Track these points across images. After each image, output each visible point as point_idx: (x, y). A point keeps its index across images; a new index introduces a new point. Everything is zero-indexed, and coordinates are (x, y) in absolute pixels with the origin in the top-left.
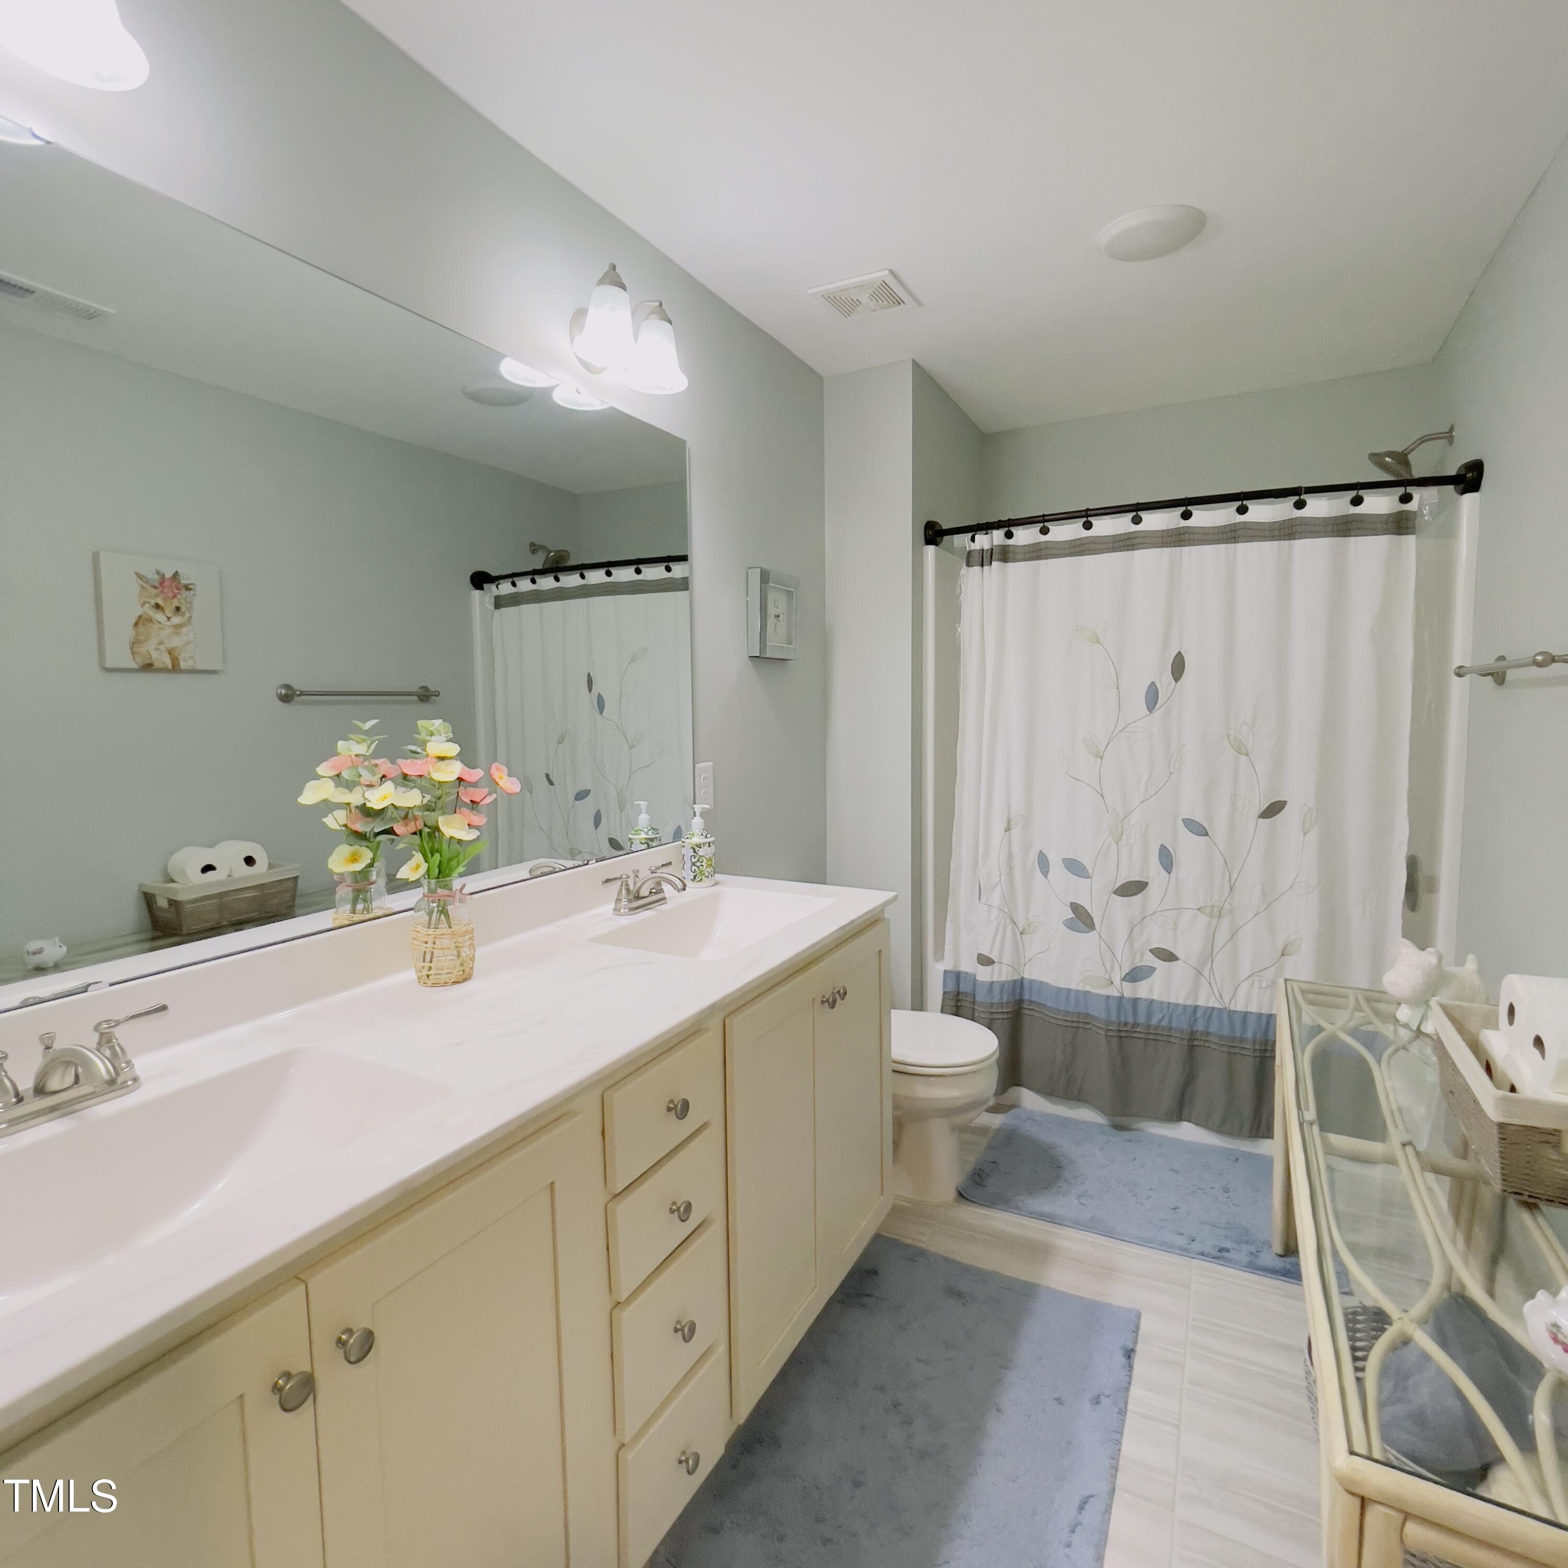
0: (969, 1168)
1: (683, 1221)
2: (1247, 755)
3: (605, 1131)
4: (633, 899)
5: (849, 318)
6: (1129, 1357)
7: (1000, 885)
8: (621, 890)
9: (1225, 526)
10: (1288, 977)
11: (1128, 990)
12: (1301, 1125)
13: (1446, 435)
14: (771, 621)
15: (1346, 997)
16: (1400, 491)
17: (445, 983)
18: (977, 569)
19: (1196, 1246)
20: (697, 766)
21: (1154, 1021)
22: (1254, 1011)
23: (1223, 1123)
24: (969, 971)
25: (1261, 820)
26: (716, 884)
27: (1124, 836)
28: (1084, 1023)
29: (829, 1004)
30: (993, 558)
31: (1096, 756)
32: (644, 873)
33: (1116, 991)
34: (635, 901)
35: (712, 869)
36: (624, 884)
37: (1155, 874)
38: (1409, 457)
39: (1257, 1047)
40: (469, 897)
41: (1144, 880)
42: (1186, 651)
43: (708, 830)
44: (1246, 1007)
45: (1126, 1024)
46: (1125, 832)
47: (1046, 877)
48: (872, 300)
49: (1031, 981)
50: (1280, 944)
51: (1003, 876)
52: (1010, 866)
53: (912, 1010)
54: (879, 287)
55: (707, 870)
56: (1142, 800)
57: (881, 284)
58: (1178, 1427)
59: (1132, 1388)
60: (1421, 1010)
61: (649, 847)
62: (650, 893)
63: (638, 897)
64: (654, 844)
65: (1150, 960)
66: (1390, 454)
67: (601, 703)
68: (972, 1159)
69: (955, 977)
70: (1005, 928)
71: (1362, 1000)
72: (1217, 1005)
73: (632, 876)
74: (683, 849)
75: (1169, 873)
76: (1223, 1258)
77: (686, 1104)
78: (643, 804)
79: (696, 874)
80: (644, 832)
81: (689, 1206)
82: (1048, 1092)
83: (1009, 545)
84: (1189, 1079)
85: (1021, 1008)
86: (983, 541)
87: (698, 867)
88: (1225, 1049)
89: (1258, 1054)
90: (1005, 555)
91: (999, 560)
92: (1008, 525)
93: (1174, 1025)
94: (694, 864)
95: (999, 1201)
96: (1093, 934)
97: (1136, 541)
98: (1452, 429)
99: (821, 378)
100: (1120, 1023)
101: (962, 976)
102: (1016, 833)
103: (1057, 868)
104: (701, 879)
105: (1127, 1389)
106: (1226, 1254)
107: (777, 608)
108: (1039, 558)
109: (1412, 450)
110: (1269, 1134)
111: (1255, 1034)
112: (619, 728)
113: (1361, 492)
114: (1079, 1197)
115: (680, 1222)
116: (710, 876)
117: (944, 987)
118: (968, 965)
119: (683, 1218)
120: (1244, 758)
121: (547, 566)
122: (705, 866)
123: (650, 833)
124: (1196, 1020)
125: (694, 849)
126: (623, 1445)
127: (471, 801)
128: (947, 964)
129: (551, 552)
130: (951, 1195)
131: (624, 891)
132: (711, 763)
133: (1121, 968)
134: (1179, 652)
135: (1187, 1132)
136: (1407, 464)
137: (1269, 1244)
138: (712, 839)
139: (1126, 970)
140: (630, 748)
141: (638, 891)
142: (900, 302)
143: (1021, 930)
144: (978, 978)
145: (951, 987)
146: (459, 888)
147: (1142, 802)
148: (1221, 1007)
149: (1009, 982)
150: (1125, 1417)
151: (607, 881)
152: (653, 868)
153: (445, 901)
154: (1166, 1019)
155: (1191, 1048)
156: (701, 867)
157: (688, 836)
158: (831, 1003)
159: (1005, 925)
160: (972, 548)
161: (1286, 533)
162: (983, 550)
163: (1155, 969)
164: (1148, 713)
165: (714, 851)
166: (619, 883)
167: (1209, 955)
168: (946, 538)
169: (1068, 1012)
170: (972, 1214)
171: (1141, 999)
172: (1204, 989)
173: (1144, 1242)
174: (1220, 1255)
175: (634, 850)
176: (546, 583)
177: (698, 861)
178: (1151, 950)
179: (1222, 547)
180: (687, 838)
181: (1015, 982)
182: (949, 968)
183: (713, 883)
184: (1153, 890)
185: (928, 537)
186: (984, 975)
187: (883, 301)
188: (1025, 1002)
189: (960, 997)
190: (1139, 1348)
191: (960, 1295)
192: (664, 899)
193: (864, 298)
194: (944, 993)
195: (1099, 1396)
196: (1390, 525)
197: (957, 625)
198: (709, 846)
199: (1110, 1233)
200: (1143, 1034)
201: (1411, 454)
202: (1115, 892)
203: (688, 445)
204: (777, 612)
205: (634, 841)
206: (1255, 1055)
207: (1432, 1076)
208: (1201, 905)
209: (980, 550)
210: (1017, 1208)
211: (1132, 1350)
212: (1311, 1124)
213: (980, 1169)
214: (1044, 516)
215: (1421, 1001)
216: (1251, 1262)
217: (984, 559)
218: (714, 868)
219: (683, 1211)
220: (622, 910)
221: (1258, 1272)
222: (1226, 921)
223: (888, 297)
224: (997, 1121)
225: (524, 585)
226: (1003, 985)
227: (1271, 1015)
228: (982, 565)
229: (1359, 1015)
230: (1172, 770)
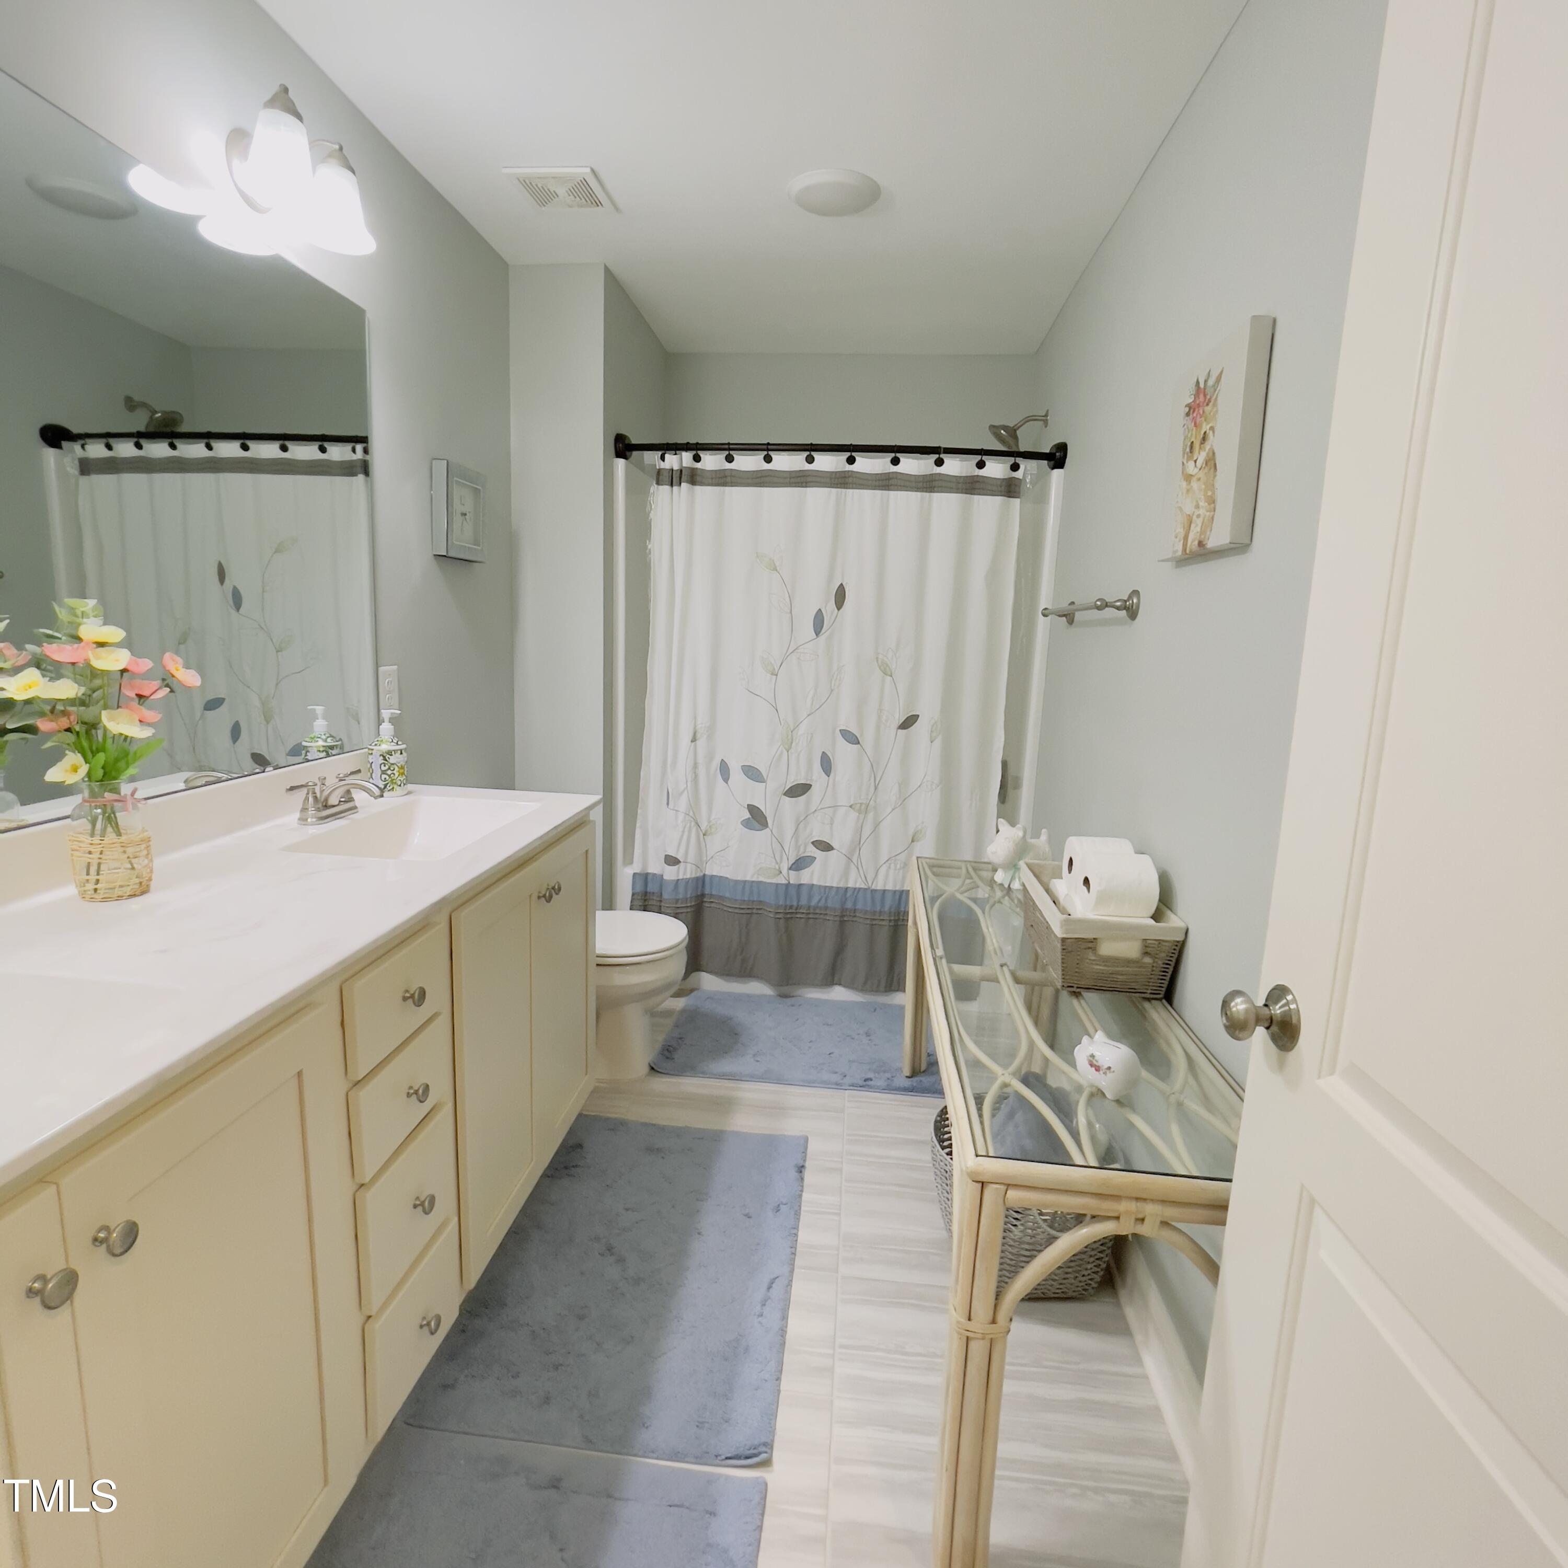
0: (658, 1046)
1: (421, 1102)
2: (891, 676)
3: (345, 1022)
4: (322, 808)
5: (543, 208)
6: (801, 1172)
7: (686, 792)
8: (307, 799)
9: (881, 474)
10: (918, 856)
11: (794, 877)
12: (934, 959)
13: (1043, 418)
14: (457, 519)
15: (960, 868)
16: (1011, 460)
17: (118, 897)
18: (666, 488)
19: (848, 1080)
20: (381, 669)
21: (814, 903)
22: (890, 888)
23: (865, 983)
24: (655, 872)
25: (900, 730)
26: (409, 793)
27: (794, 744)
28: (757, 909)
29: (546, 899)
30: (682, 480)
31: (772, 674)
32: (331, 781)
33: (784, 879)
34: (324, 810)
35: (405, 777)
36: (310, 793)
37: (817, 777)
38: (1018, 432)
39: (892, 918)
40: (144, 802)
41: (808, 783)
42: (847, 583)
43: (398, 735)
44: (885, 886)
45: (791, 907)
46: (794, 741)
47: (727, 783)
48: (569, 195)
49: (712, 876)
50: (911, 831)
51: (689, 784)
52: (695, 773)
53: (603, 910)
54: (578, 183)
55: (399, 778)
56: (808, 713)
57: (581, 181)
58: (839, 1214)
59: (804, 1195)
60: (1011, 872)
61: (328, 755)
62: (340, 801)
63: (326, 806)
64: (334, 752)
65: (812, 851)
66: (1005, 428)
67: (237, 600)
68: (661, 1038)
69: (643, 878)
70: (690, 831)
71: (970, 870)
72: (863, 886)
73: (319, 784)
74: (370, 757)
75: (829, 776)
76: (868, 1086)
77: (423, 993)
78: (319, 709)
79: (387, 782)
80: (323, 739)
81: (427, 1088)
82: (726, 972)
83: (697, 469)
84: (839, 951)
85: (703, 902)
86: (672, 461)
87: (389, 776)
88: (868, 922)
89: (892, 924)
90: (693, 477)
91: (687, 482)
92: (697, 449)
93: (830, 904)
94: (384, 772)
95: (688, 1069)
96: (766, 831)
97: (809, 479)
98: (1046, 415)
99: (506, 265)
100: (786, 906)
101: (650, 877)
102: (701, 742)
103: (737, 776)
104: (393, 788)
105: (800, 1196)
106: (869, 1083)
107: (463, 505)
108: (724, 484)
109: (1019, 428)
110: (901, 988)
111: (890, 908)
112: (262, 628)
113: (984, 458)
114: (754, 1055)
115: (418, 1102)
116: (402, 785)
117: (633, 889)
118: (655, 867)
119: (421, 1099)
120: (889, 678)
121: (151, 429)
122: (397, 774)
123: (329, 740)
124: (846, 899)
125: (384, 757)
126: (370, 1317)
127: (137, 695)
128: (636, 868)
129: (156, 412)
130: (643, 1069)
131: (311, 799)
132: (396, 667)
133: (788, 859)
134: (842, 584)
135: (839, 994)
136: (1015, 437)
137: (900, 1070)
138: (404, 746)
139: (792, 861)
140: (277, 652)
141: (326, 800)
142: (598, 204)
143: (704, 831)
144: (665, 877)
145: (639, 889)
146: (129, 793)
147: (809, 715)
148: (866, 887)
149: (693, 879)
150: (800, 1216)
151: (292, 789)
152: (341, 776)
153: (112, 808)
154: (823, 901)
155: (842, 923)
156: (392, 775)
157: (377, 743)
158: (547, 898)
159: (690, 827)
160: (661, 467)
161: (928, 486)
162: (672, 470)
163: (815, 858)
164: (815, 637)
165: (406, 759)
166: (305, 790)
167: (857, 845)
168: (635, 453)
169: (744, 901)
170: (662, 1084)
171: (803, 884)
172: (853, 874)
173: (809, 1083)
174: (865, 1084)
175: (310, 759)
176: (158, 450)
177: (389, 769)
178: (813, 843)
179: (878, 493)
180: (376, 745)
181: (697, 879)
182: (638, 871)
183: (406, 792)
184: (815, 791)
185: (618, 450)
186: (670, 873)
187: (581, 199)
188: (707, 896)
189: (648, 897)
190: (807, 1164)
191: (659, 1150)
192: (355, 807)
193: (562, 191)
194: (633, 895)
195: (779, 1205)
196: (1003, 487)
197: (648, 542)
198: (401, 753)
199: (779, 1081)
200: (804, 915)
201: (1020, 429)
202: (785, 794)
203: (369, 315)
204: (464, 510)
205: (309, 749)
206: (891, 924)
207: (1018, 921)
208: (852, 803)
209: (670, 470)
210: (703, 1073)
211: (803, 1166)
212: (941, 958)
213: (669, 1046)
214: (729, 444)
215: (1012, 866)
216: (888, 1085)
217: (674, 478)
218: (406, 777)
219: (421, 1094)
220: (309, 820)
221: (892, 1092)
222: (871, 815)
223: (587, 196)
224: (679, 1004)
225: (125, 449)
226: (687, 881)
227: (902, 892)
228: (672, 485)
229: (968, 881)
230: (833, 688)
